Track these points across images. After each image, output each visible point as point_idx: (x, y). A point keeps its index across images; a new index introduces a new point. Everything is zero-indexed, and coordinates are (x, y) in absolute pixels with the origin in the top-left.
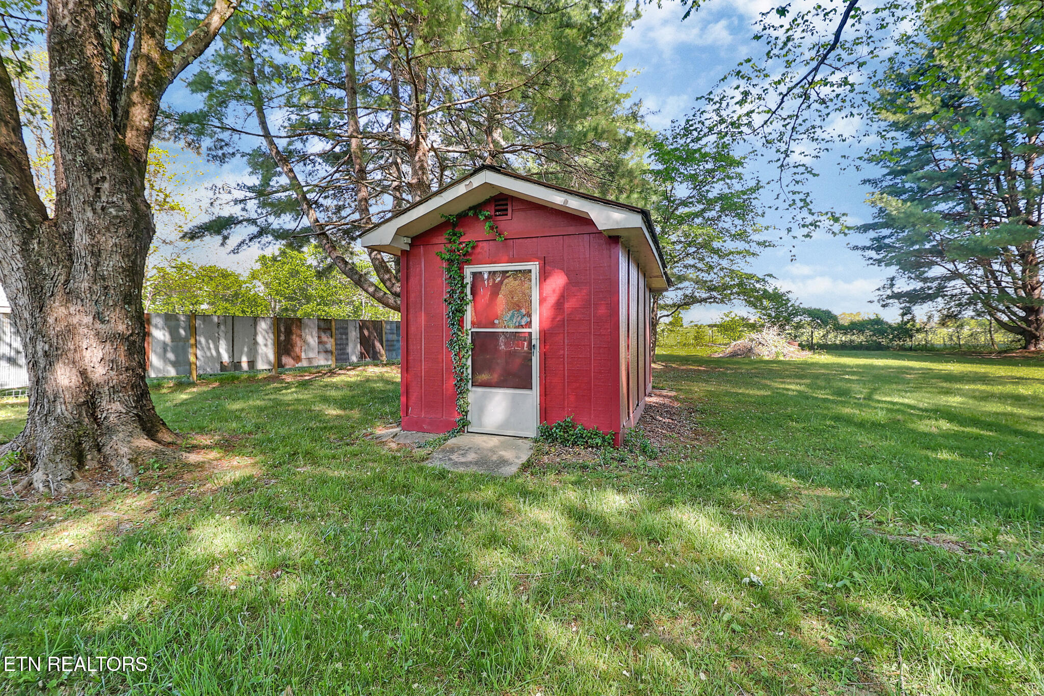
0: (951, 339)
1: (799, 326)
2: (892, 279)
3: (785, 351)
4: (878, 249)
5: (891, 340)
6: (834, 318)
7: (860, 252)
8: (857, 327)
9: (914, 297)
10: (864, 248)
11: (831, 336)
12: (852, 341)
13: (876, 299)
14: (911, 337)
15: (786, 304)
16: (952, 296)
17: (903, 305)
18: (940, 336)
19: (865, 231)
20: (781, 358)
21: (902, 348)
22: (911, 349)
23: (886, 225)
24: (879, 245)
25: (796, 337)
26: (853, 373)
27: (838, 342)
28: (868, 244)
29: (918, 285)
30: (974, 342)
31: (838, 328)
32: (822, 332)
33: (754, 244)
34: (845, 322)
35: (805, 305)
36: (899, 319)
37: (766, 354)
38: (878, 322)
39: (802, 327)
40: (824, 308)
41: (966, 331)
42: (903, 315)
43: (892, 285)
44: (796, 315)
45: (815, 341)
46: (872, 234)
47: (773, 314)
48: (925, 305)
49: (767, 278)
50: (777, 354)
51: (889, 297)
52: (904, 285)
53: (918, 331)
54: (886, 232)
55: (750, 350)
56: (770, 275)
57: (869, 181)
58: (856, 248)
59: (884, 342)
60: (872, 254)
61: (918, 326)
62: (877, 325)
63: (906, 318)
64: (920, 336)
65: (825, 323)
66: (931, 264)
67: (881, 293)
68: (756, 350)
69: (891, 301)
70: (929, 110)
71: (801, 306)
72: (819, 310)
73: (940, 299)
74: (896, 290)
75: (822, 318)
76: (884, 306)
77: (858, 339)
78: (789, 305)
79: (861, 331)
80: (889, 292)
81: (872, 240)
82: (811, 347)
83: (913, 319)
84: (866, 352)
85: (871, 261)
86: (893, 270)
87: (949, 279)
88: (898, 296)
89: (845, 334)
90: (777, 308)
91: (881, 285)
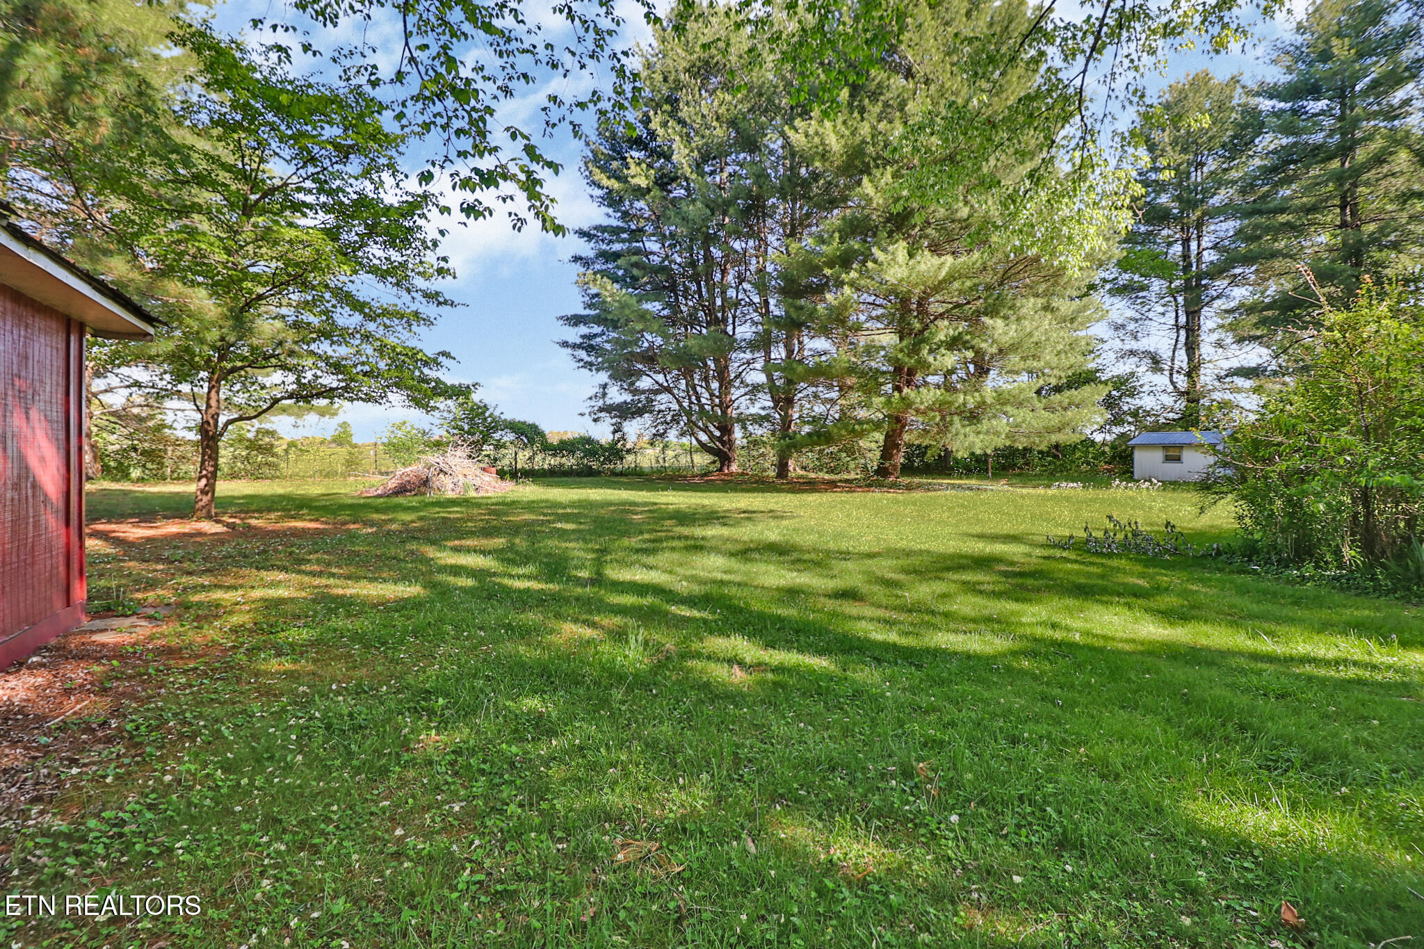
0: (658, 462)
1: (499, 446)
2: (605, 386)
3: (478, 482)
4: (590, 349)
5: (603, 463)
6: (541, 434)
7: (569, 351)
8: (566, 447)
9: (624, 412)
10: (575, 346)
11: (539, 458)
12: (562, 465)
13: (587, 411)
14: (622, 459)
15: (483, 413)
16: (660, 411)
17: (614, 420)
18: (648, 458)
19: (576, 324)
20: (472, 494)
21: (614, 473)
22: (621, 474)
23: (598, 320)
24: (587, 345)
25: (496, 460)
26: (566, 518)
27: (546, 467)
28: (579, 341)
29: (627, 397)
30: (676, 464)
31: (547, 448)
32: (528, 453)
33: (418, 296)
34: (554, 440)
35: (508, 416)
36: (611, 437)
37: (448, 488)
38: (589, 441)
39: (504, 446)
40: (530, 421)
41: (670, 453)
42: (614, 432)
43: (604, 395)
44: (495, 429)
45: (519, 466)
46: (583, 330)
47: (466, 427)
48: (635, 421)
49: (441, 359)
50: (466, 488)
51: (601, 410)
52: (617, 395)
53: (628, 451)
54: (597, 329)
55: (426, 482)
56: (446, 354)
57: (581, 258)
58: (565, 344)
59: (595, 465)
60: (582, 354)
61: (628, 446)
62: (586, 445)
63: (618, 435)
64: (630, 458)
65: (531, 441)
66: (640, 374)
67: (593, 403)
68: (435, 483)
69: (603, 414)
70: (643, 182)
71: (503, 417)
72: (524, 423)
73: (646, 415)
74: (608, 402)
75: (528, 434)
76: (595, 420)
77: (569, 462)
78: (487, 414)
79: (572, 452)
80: (600, 403)
81: (583, 337)
82: (514, 474)
83: (623, 438)
84: (578, 479)
85: (581, 364)
86: (603, 377)
87: (657, 392)
88: (608, 409)
89: (554, 455)
90: (472, 419)
91: (592, 392)
